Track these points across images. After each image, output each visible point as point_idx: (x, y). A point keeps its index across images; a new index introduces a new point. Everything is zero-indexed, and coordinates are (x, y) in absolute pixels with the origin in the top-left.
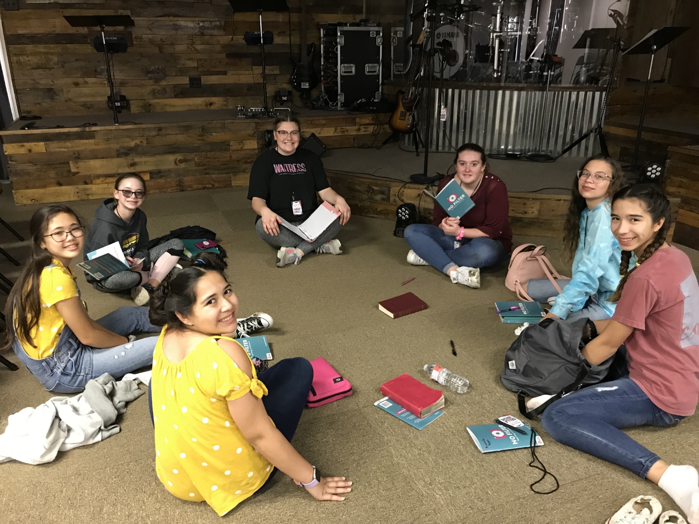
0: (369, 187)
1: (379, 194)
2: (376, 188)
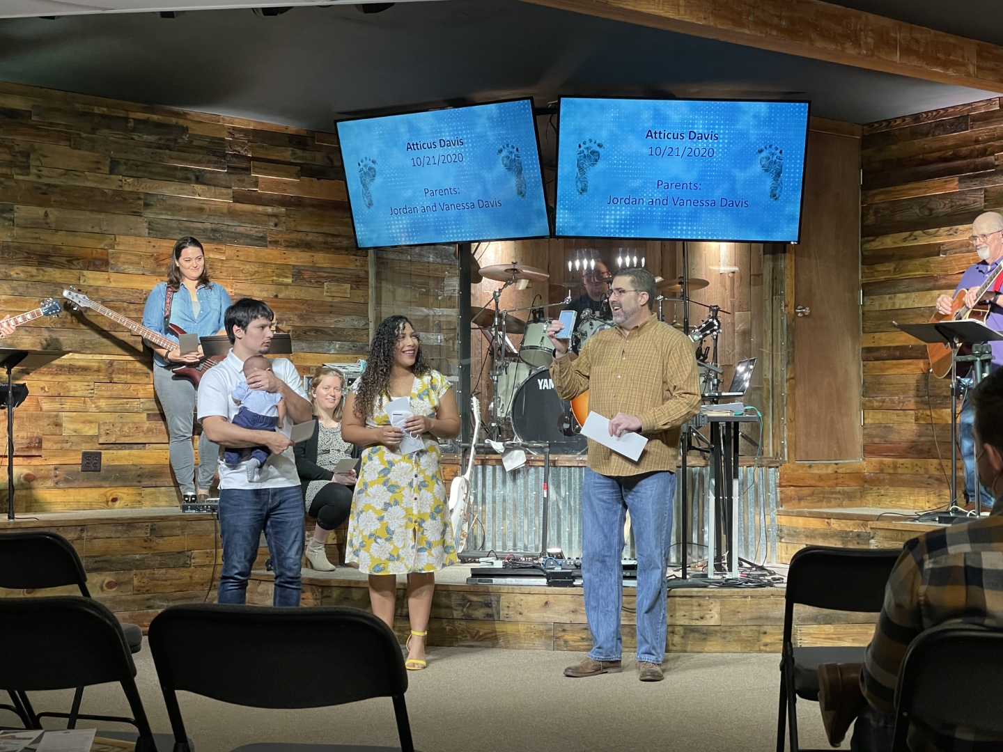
0: (464, 598)
1: (481, 607)
2: (475, 599)
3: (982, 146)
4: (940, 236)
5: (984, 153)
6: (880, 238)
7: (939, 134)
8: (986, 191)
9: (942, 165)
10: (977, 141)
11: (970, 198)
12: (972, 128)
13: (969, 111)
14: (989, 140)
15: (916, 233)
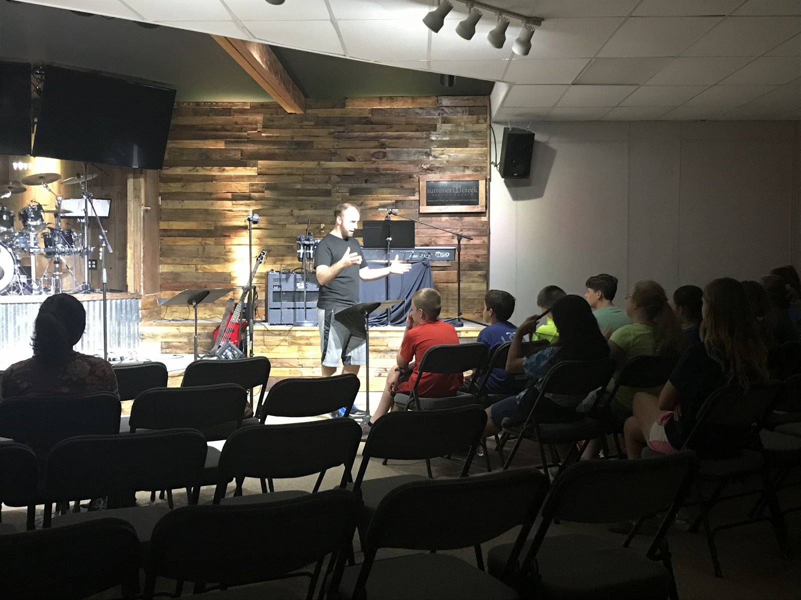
3: (239, 126)
4: (214, 171)
5: (241, 130)
6: (173, 168)
7: (212, 116)
8: (242, 150)
9: (214, 133)
10: (236, 123)
11: (233, 153)
12: (233, 115)
13: (232, 106)
14: (244, 124)
15: (197, 168)
